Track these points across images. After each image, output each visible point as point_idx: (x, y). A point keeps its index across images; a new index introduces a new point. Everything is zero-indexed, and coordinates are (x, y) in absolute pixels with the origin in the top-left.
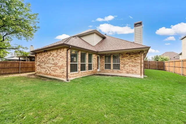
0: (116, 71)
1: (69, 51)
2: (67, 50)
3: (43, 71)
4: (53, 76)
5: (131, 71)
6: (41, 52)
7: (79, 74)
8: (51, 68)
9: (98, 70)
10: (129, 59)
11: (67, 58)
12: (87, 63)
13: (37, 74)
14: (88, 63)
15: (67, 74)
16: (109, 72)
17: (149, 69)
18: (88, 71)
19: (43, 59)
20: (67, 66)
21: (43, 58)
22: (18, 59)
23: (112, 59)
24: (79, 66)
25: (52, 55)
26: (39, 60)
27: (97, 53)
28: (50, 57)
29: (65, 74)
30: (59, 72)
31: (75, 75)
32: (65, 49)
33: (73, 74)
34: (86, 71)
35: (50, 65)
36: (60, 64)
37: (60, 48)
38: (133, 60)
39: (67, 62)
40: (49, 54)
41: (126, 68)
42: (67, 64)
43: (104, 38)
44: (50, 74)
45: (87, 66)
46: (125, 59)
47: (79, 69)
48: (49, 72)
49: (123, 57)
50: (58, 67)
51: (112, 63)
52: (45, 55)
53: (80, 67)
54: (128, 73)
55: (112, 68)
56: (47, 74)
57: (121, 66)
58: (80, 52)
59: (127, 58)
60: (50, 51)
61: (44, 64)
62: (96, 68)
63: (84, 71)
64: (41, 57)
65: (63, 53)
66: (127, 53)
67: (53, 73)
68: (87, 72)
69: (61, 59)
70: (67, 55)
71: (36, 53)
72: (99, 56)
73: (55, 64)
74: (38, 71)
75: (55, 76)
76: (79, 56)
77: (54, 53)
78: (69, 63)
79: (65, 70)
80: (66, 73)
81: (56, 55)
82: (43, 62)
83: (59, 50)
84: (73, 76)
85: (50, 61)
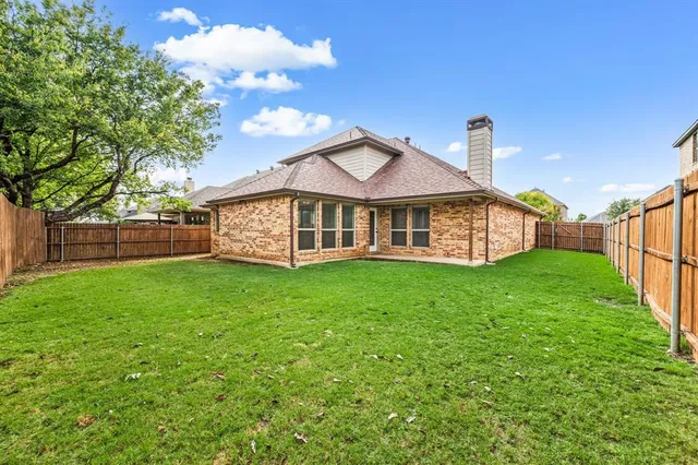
0: (418, 250)
1: (296, 203)
2: (292, 202)
3: (237, 247)
4: (262, 257)
5: (456, 251)
6: (232, 204)
7: (318, 255)
8: (257, 241)
9: (373, 249)
10: (452, 219)
11: (292, 218)
12: (339, 229)
13: (222, 256)
14: (341, 229)
15: (292, 252)
16: (401, 253)
17: (555, 248)
18: (341, 249)
19: (237, 221)
20: (292, 236)
21: (237, 217)
22: (155, 217)
23: (409, 220)
24: (318, 237)
25: (257, 211)
26: (226, 223)
27: (366, 203)
28: (254, 216)
29: (288, 253)
30: (273, 248)
31: (309, 257)
32: (288, 200)
33: (305, 254)
34: (336, 249)
35: (254, 235)
36: (275, 232)
37: (277, 198)
38: (461, 220)
39: (291, 226)
40: (251, 208)
41: (444, 242)
42: (292, 231)
43: (396, 155)
44: (254, 255)
45: (339, 236)
46: (442, 218)
47: (318, 244)
48: (251, 250)
49: (438, 213)
50: (273, 237)
51: (409, 230)
52: (242, 211)
53: (320, 240)
54: (448, 255)
55: (409, 241)
56: (247, 255)
57: (433, 236)
58: (320, 203)
59: (448, 215)
60: (253, 201)
61: (238, 231)
62: (365, 243)
63: (332, 249)
64: (231, 215)
65: (283, 206)
66: (447, 203)
67: (261, 251)
68: (338, 252)
69: (279, 221)
70: (292, 213)
71: (217, 206)
72: (375, 210)
73: (266, 232)
74: (223, 248)
75: (266, 258)
76: (319, 211)
77: (263, 206)
78: (297, 229)
79: (288, 244)
80: (289, 250)
81: (267, 211)
82: (236, 226)
83: (274, 201)
84: (304, 258)
85: (255, 225)
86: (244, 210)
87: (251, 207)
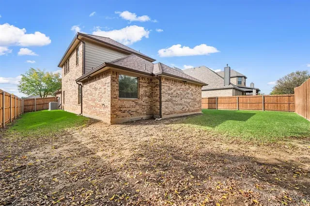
3: (178, 109)
8: (190, 104)
19: (178, 92)
25: (190, 89)
28: (189, 91)
35: (188, 101)
44: (189, 111)
48: (187, 109)
56: (185, 112)
60: (189, 84)
61: (179, 98)
64: (174, 88)
67: (192, 109)
74: (167, 110)
81: (194, 90)
82: (177, 96)
85: (189, 96)
86: (183, 87)
87: (187, 87)
